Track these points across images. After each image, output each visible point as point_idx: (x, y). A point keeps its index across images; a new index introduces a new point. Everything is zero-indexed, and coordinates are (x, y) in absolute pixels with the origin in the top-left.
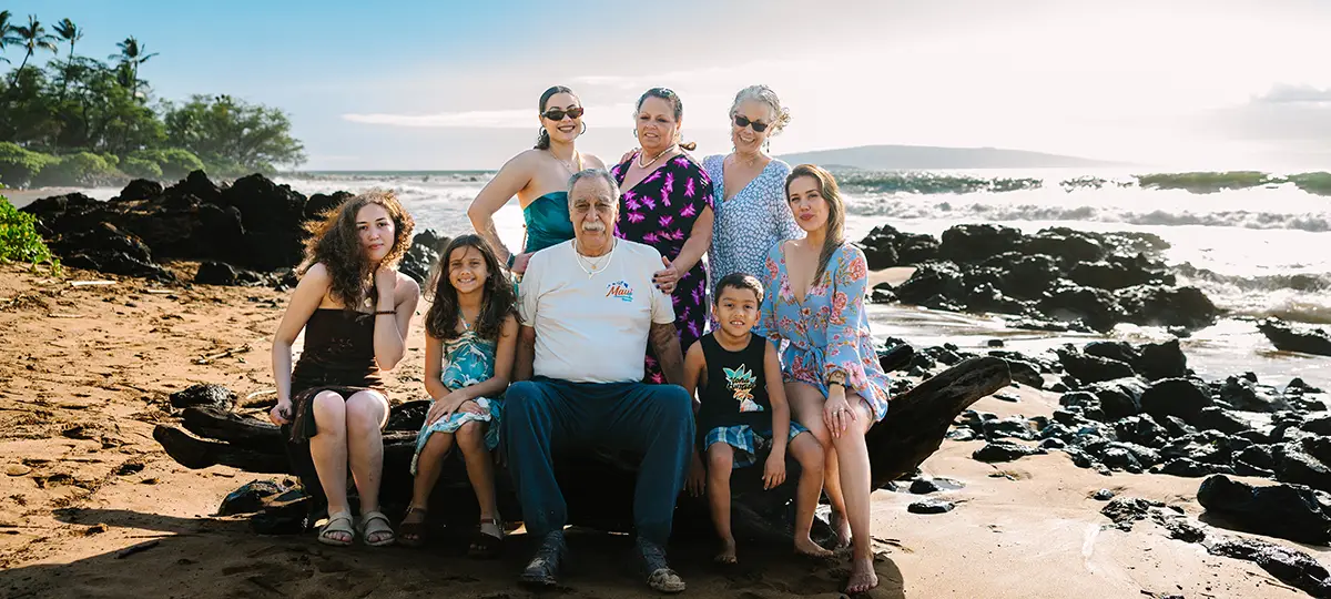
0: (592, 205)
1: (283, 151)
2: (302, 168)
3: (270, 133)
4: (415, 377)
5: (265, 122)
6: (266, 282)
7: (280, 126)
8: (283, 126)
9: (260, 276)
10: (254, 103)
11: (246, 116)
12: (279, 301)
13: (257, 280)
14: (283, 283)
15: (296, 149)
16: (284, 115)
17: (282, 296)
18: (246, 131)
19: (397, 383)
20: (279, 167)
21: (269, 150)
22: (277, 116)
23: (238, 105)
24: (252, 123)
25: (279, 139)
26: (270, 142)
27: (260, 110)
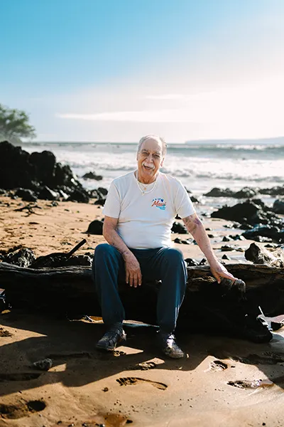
0: (151, 154)
1: (25, 131)
2: (34, 140)
3: (20, 122)
4: (69, 242)
5: (17, 117)
6: (7, 194)
7: (24, 120)
8: (26, 119)
9: (5, 191)
10: (12, 108)
11: (8, 114)
12: (12, 204)
13: (3, 193)
14: (15, 195)
15: (32, 130)
16: (26, 114)
17: (14, 201)
18: (8, 122)
19: (59, 245)
20: (24, 140)
21: (19, 131)
22: (23, 114)
23: (4, 109)
24: (11, 118)
25: (23, 126)
26: (19, 127)
27: (14, 111)
